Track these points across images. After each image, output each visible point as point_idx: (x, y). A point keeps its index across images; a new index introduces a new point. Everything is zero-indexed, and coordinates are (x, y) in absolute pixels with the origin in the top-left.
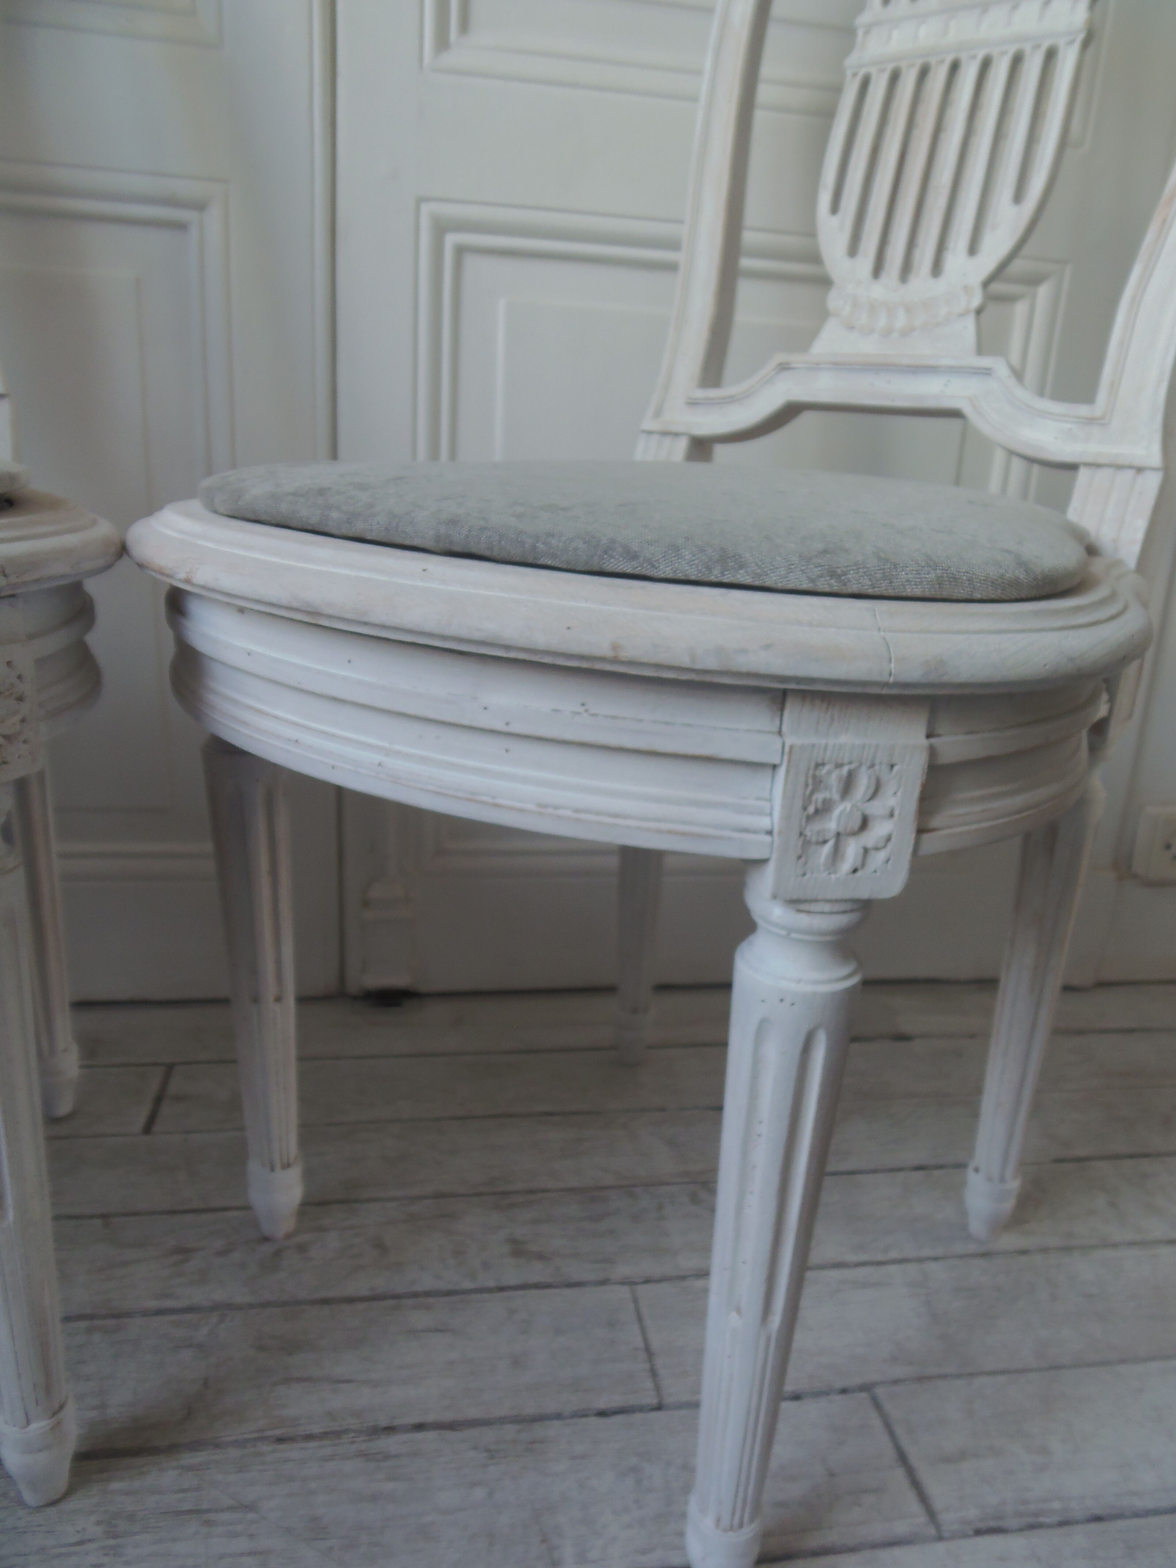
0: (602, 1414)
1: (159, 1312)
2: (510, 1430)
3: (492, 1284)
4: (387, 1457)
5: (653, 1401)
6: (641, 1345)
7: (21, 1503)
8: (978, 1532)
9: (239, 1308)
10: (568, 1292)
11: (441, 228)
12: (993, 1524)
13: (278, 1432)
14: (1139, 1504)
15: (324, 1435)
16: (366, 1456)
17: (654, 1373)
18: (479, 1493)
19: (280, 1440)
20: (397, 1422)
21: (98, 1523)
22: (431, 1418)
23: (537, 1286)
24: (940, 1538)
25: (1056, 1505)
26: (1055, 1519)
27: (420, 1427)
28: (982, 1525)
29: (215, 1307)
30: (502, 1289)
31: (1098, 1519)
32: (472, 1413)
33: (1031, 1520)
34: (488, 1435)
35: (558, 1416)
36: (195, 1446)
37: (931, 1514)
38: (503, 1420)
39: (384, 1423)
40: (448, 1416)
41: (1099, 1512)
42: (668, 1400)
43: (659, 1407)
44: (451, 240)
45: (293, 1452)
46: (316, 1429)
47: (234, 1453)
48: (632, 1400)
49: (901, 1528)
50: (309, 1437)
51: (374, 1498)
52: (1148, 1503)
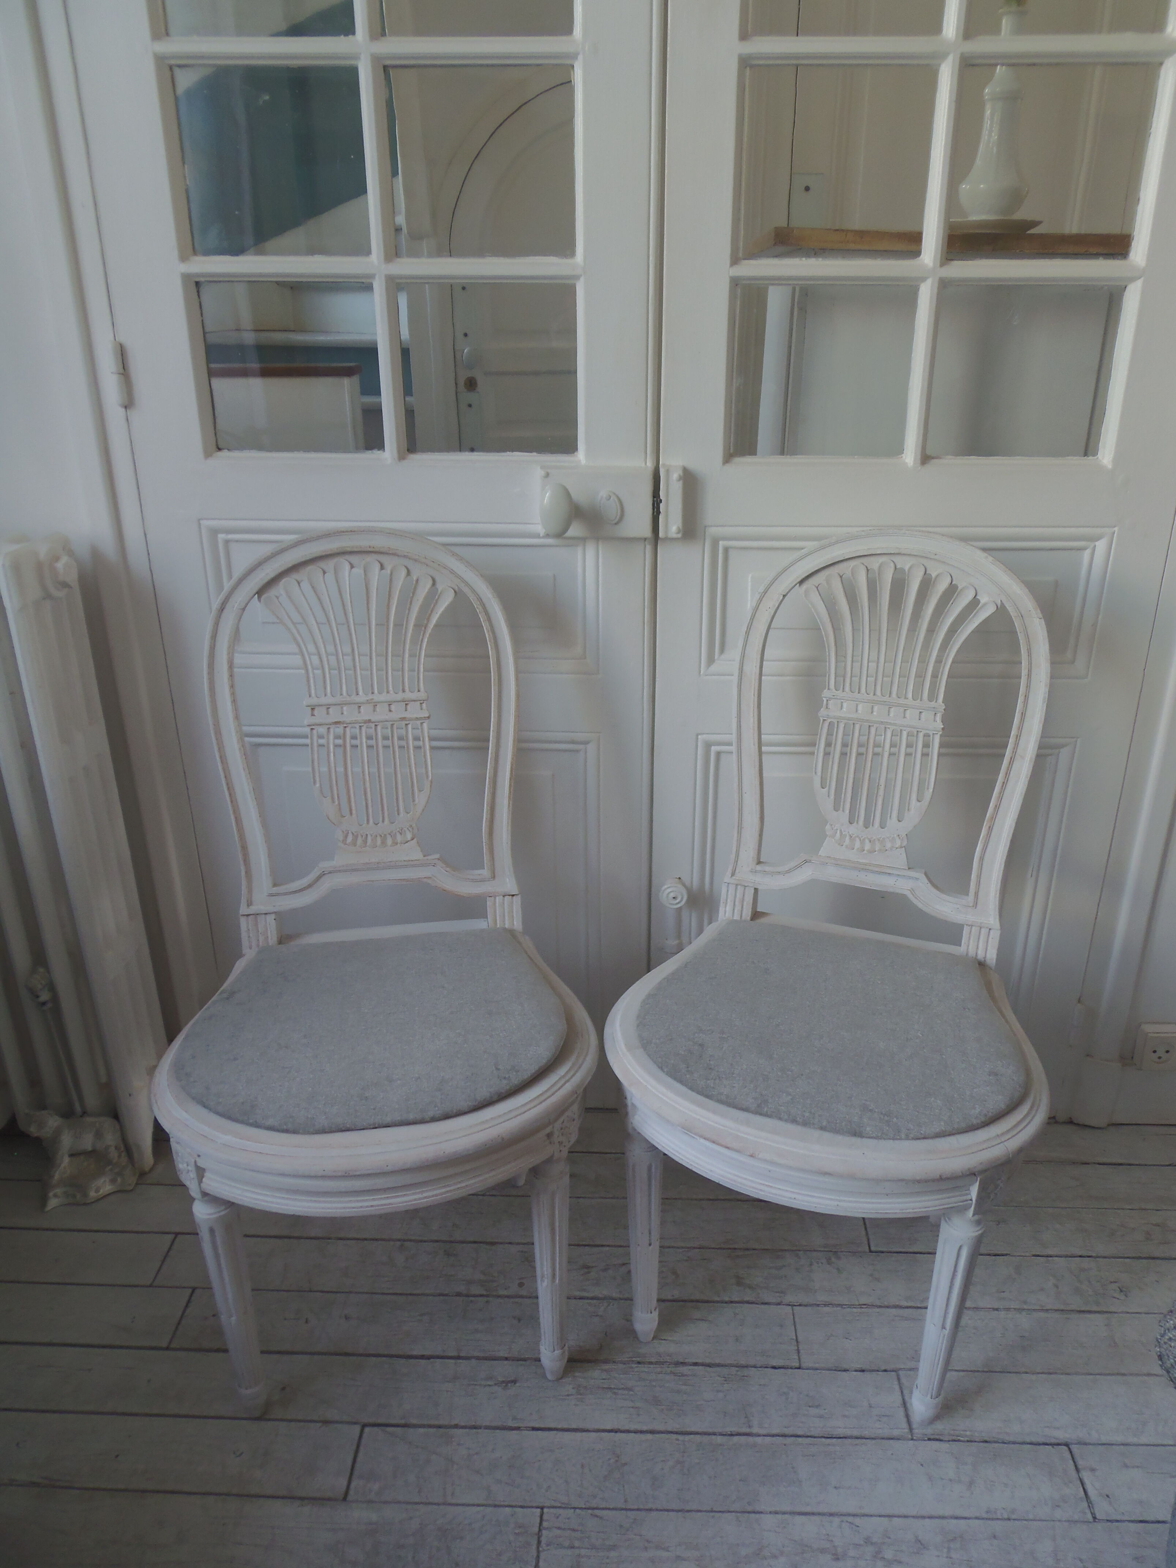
0: (774, 1368)
1: (581, 1298)
2: (734, 1369)
3: (727, 1299)
4: (683, 1375)
5: (797, 1365)
6: (795, 1338)
7: (544, 1376)
8: (929, 1439)
9: (615, 1299)
10: (763, 1306)
11: (708, 745)
12: (937, 1437)
13: (638, 1359)
14: (1007, 1438)
15: (656, 1363)
16: (675, 1374)
17: (798, 1351)
18: (721, 1395)
19: (639, 1363)
20: (687, 1361)
21: (573, 1388)
22: (700, 1361)
23: (748, 1302)
24: (912, 1439)
25: (968, 1433)
26: (966, 1439)
27: (696, 1364)
28: (932, 1437)
29: (605, 1298)
30: (732, 1302)
31: (986, 1442)
32: (717, 1361)
33: (954, 1438)
34: (725, 1371)
35: (755, 1367)
36: (606, 1361)
37: (911, 1429)
38: (731, 1366)
39: (681, 1361)
40: (708, 1361)
41: (986, 1439)
42: (804, 1365)
43: (799, 1368)
44: (714, 749)
45: (644, 1368)
46: (653, 1360)
47: (621, 1366)
48: (788, 1363)
49: (896, 1433)
50: (651, 1363)
51: (679, 1392)
52: (1012, 1439)
